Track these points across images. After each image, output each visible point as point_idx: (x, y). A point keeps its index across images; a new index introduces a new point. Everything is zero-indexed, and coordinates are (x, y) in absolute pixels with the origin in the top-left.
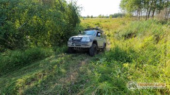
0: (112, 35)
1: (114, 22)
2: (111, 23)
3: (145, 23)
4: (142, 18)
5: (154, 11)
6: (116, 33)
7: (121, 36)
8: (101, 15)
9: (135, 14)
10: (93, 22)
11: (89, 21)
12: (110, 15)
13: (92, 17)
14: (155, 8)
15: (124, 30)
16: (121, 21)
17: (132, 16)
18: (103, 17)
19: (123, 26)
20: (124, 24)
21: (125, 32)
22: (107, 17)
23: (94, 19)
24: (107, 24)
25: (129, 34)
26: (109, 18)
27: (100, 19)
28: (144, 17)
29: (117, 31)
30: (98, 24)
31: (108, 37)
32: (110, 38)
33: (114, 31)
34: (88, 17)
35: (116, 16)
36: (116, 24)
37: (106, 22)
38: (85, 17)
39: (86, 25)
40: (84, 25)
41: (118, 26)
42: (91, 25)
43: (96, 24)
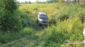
1: (50, 7)
2: (47, 8)
3: (74, 7)
4: (71, 3)
6: (52, 16)
7: (57, 19)
8: (38, 1)
10: (31, 7)
11: (28, 6)
12: (47, 1)
13: (30, 3)
15: (59, 13)
16: (56, 6)
18: (40, 3)
20: (58, 8)
21: (60, 15)
23: (32, 4)
24: (45, 9)
25: (63, 17)
26: (46, 4)
27: (38, 4)
29: (53, 15)
30: (36, 9)
33: (51, 15)
34: (26, 3)
35: (51, 2)
36: (52, 9)
37: (43, 7)
38: (23, 3)
39: (25, 10)
40: (23, 11)
41: (54, 10)
42: (29, 10)
43: (34, 10)
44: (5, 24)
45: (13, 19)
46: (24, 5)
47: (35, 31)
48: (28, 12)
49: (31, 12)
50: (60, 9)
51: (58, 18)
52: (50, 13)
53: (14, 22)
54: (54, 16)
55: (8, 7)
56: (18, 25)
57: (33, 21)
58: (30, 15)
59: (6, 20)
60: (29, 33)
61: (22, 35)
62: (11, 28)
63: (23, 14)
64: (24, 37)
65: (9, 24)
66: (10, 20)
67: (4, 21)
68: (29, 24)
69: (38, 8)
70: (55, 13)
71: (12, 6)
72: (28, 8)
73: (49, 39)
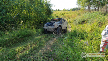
0: (72, 22)
1: (73, 13)
3: (93, 14)
5: (99, 6)
6: (74, 20)
7: (77, 23)
8: (64, 9)
9: (86, 8)
10: (60, 13)
11: (57, 12)
12: (71, 9)
13: (59, 10)
14: (99, 5)
15: (79, 18)
16: (78, 13)
17: (85, 10)
18: (66, 10)
19: (79, 16)
20: (79, 15)
21: (80, 20)
22: (69, 10)
23: (60, 11)
24: (69, 15)
25: (83, 22)
26: (70, 11)
27: (64, 11)
28: (92, 10)
29: (75, 19)
30: (63, 15)
31: (69, 23)
32: (71, 24)
33: (73, 19)
34: (57, 10)
35: (74, 9)
37: (68, 13)
38: (54, 10)
39: (56, 15)
41: (76, 16)
42: (58, 15)
43: (61, 15)
49: (59, 17)
50: (81, 15)
51: (79, 22)
69: (64, 14)
70: (76, 18)
73: (72, 35)
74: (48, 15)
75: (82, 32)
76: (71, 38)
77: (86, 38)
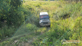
2: (49, 5)
6: (54, 14)
7: (58, 17)
10: (34, 4)
16: (58, 3)
20: (60, 6)
21: (61, 13)
24: (47, 6)
25: (65, 15)
26: (48, 1)
29: (55, 12)
30: (39, 6)
33: (53, 12)
36: (54, 6)
37: (45, 4)
39: (28, 7)
40: (26, 7)
41: (56, 8)
42: (32, 7)
43: (37, 6)
44: (9, 19)
45: (17, 14)
46: (26, 1)
47: (36, 27)
48: (30, 8)
49: (34, 9)
50: (62, 7)
51: (60, 16)
52: (51, 10)
53: (17, 17)
54: (56, 14)
55: (12, 3)
56: (21, 20)
57: (35, 18)
58: (32, 12)
59: (10, 15)
60: (31, 29)
61: (25, 31)
62: (15, 23)
63: (26, 10)
64: (26, 33)
65: (13, 19)
66: (14, 15)
67: (9, 16)
68: (31, 20)
69: (40, 5)
70: (57, 11)
71: (17, 2)
72: (30, 4)
73: (52, 36)
74: (15, 6)
75: (65, 30)
76: (52, 40)
77: (70, 38)
